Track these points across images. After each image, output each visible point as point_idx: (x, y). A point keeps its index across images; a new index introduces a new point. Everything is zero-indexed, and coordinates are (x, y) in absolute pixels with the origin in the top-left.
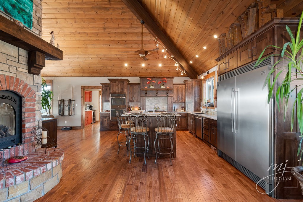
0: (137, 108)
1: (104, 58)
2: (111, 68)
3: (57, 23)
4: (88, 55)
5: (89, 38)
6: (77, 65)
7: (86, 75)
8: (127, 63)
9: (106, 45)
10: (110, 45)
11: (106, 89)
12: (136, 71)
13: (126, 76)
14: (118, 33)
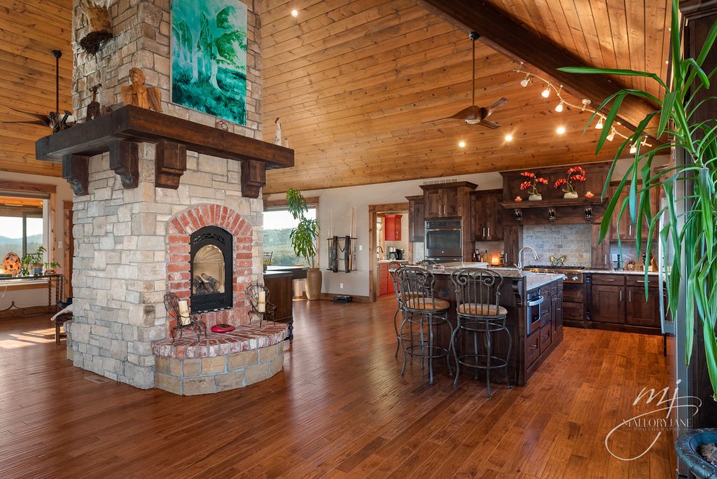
0: (497, 255)
1: (408, 136)
2: (426, 158)
3: (311, 82)
4: (375, 134)
5: (372, 99)
6: (358, 161)
7: (378, 180)
8: (464, 138)
9: (408, 107)
10: (415, 105)
11: (418, 210)
12: (494, 156)
13: (467, 173)
14: (428, 72)
